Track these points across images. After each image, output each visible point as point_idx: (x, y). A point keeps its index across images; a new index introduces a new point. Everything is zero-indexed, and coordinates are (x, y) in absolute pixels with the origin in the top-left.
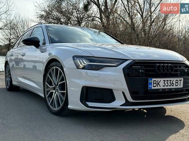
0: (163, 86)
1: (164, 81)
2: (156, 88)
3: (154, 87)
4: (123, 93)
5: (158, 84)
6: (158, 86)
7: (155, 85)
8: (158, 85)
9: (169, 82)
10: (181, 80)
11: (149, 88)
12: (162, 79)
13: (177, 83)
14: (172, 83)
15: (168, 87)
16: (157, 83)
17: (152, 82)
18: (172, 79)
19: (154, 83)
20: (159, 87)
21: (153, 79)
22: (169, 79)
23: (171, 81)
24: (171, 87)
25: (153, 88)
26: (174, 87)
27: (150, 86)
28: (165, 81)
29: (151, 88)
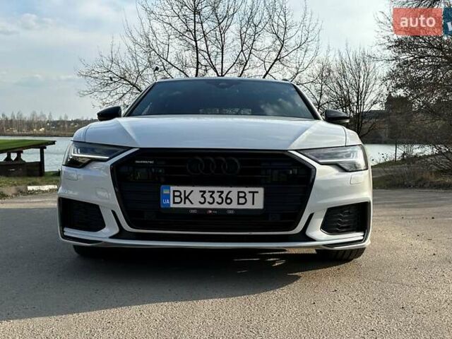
0: (200, 202)
1: (201, 191)
2: (182, 205)
3: (174, 203)
4: (114, 213)
5: (186, 198)
6: (185, 203)
7: (177, 200)
8: (187, 200)
9: (216, 195)
10: (257, 192)
11: (163, 204)
12: (197, 189)
13: (244, 197)
14: (227, 198)
15: (215, 206)
16: (183, 196)
17: (169, 194)
18: (226, 190)
19: (174, 196)
20: (188, 205)
21: (173, 188)
22: (216, 189)
23: (222, 192)
24: (224, 206)
25: (172, 206)
26: (234, 206)
27: (165, 202)
28: (204, 192)
29: (169, 205)
